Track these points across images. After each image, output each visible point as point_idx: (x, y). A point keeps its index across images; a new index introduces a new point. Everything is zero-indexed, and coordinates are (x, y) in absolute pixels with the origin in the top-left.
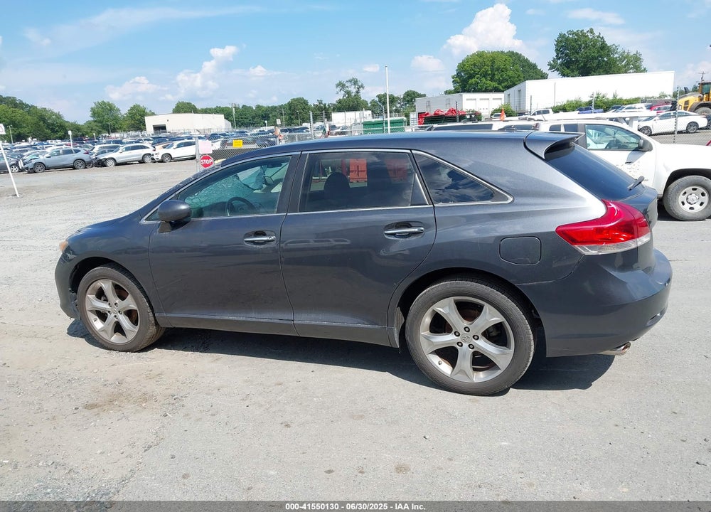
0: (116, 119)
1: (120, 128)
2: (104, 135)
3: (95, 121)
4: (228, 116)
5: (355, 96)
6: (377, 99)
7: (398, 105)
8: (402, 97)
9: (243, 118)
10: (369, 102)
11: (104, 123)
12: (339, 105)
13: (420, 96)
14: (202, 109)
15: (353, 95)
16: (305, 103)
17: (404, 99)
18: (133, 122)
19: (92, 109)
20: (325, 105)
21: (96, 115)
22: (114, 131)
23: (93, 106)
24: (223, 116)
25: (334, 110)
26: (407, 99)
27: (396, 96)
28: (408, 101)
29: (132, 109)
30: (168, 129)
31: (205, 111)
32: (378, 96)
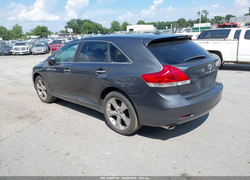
0: (118, 27)
1: (120, 30)
2: (114, 32)
3: (112, 27)
4: (155, 25)
5: (204, 17)
6: (214, 18)
7: (223, 21)
8: (225, 17)
9: (160, 26)
10: (210, 19)
11: (115, 28)
12: (198, 21)
13: (233, 16)
14: (147, 23)
15: (204, 16)
16: (184, 20)
17: (225, 18)
18: (124, 28)
19: (111, 23)
20: (192, 21)
21: (113, 25)
22: (118, 31)
23: (112, 22)
24: (153, 25)
25: (195, 23)
26: (227, 18)
27: (222, 17)
28: (227, 19)
29: (124, 23)
30: (134, 30)
31: (148, 24)
32: (215, 17)
